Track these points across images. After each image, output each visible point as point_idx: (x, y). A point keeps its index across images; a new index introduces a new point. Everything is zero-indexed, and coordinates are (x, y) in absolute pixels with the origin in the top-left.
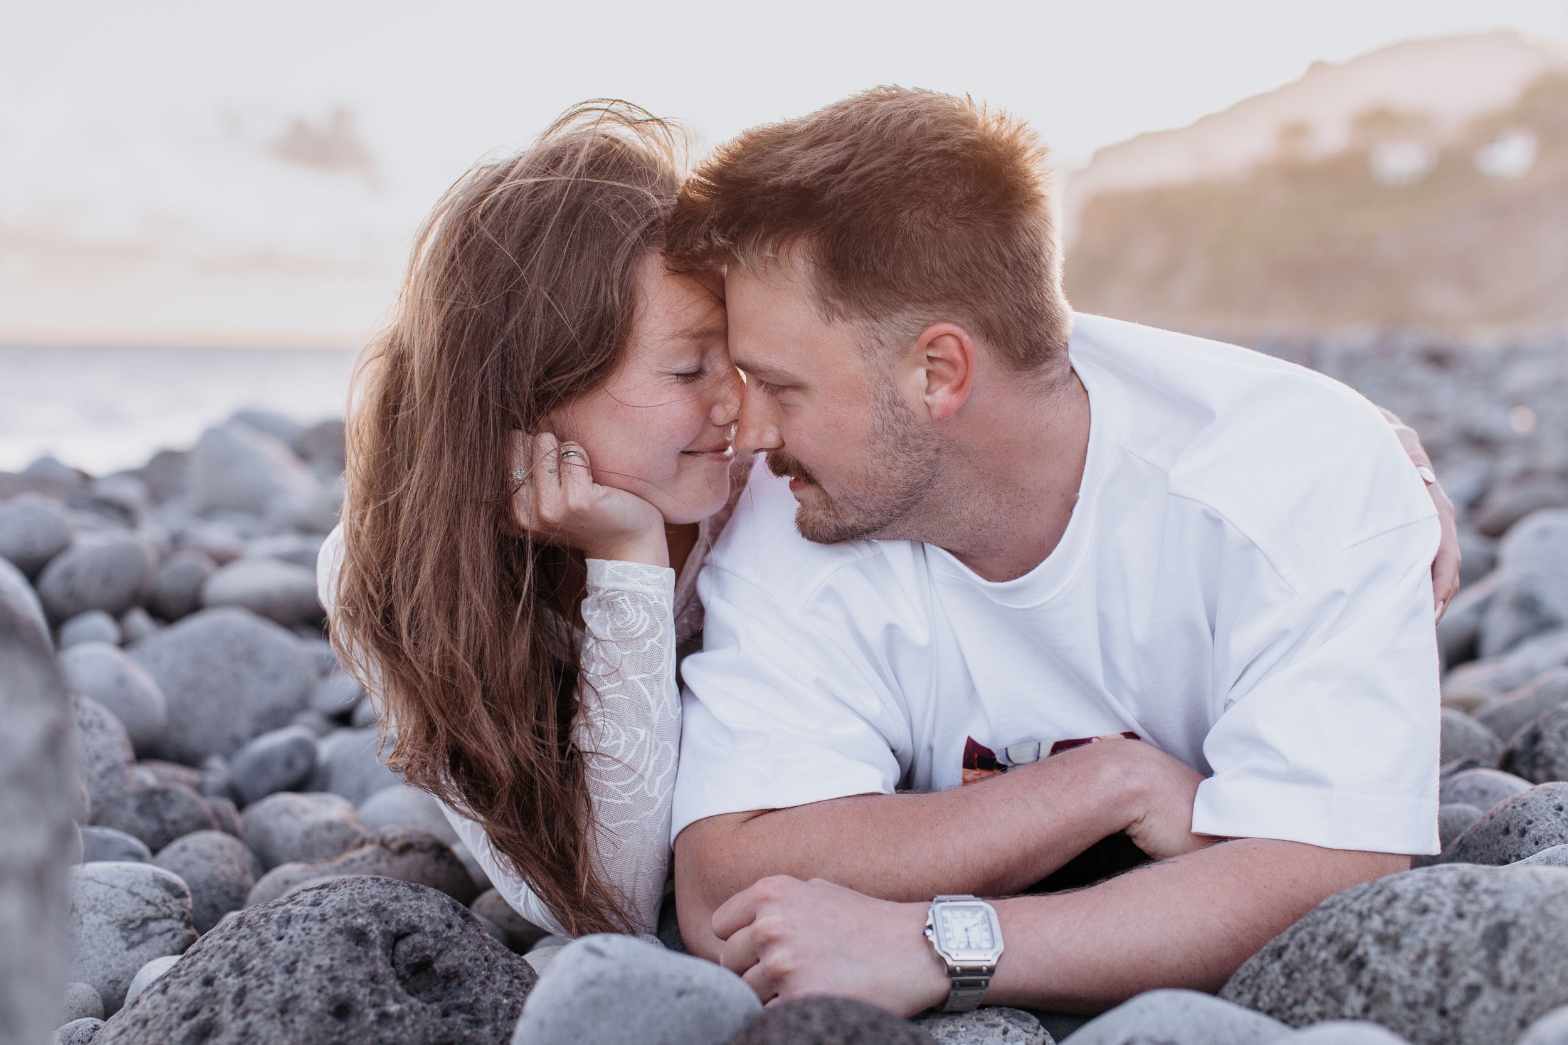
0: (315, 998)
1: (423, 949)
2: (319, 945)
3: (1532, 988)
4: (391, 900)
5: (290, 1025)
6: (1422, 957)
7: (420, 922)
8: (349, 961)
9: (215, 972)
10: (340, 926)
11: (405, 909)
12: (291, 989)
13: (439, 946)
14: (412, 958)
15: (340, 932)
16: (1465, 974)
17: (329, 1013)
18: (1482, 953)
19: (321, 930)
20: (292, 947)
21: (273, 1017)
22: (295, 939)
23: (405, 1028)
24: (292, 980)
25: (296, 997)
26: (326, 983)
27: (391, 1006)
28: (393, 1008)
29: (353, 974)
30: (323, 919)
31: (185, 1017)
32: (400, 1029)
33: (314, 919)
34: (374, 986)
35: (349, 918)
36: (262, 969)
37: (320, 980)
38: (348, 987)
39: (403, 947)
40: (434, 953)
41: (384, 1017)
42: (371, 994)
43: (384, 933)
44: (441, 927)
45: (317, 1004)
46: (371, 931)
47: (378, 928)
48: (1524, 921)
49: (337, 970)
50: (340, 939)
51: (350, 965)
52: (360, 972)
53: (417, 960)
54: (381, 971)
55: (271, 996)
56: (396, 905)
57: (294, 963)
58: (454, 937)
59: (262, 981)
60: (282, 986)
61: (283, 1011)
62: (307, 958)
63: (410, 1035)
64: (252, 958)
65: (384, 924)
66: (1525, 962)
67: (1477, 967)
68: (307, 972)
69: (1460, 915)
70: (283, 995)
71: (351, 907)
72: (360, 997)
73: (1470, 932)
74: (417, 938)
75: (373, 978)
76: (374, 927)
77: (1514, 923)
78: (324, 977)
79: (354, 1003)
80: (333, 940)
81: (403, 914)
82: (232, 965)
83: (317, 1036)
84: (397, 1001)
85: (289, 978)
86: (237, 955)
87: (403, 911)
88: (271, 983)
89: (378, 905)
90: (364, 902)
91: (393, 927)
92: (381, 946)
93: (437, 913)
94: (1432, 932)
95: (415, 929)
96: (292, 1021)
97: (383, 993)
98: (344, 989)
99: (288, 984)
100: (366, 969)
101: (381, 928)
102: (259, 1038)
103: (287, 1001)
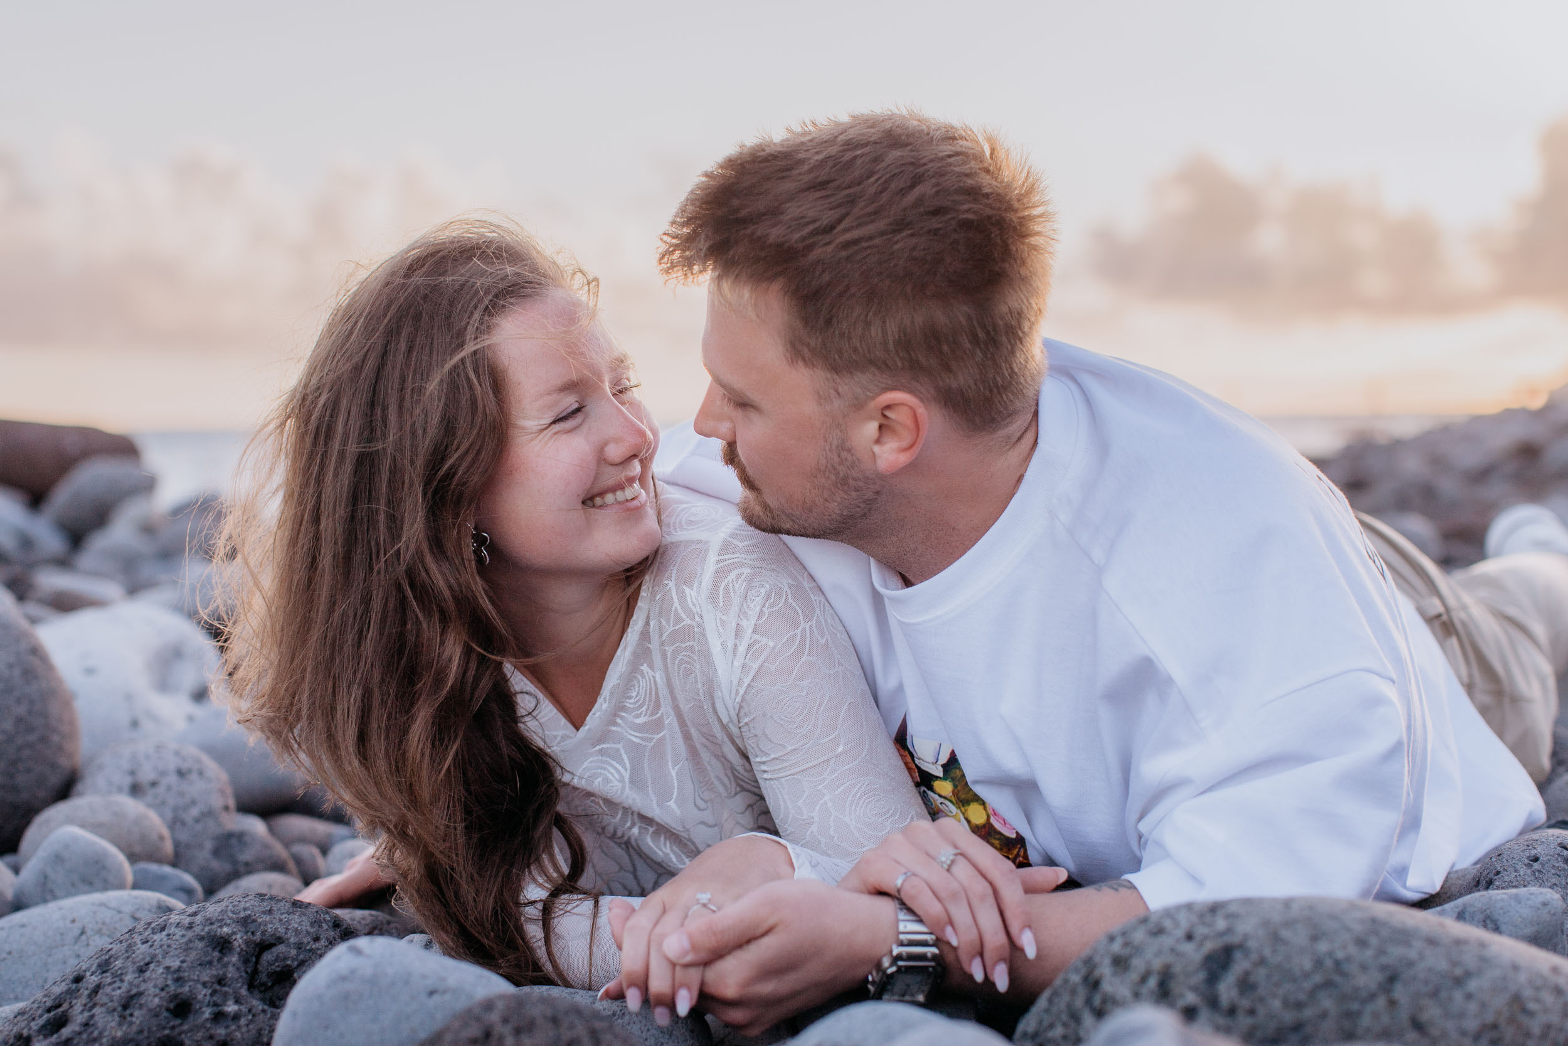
0: (155, 996)
1: (285, 959)
2: (176, 949)
3: (1252, 1012)
4: (264, 913)
5: (129, 1019)
6: (1144, 979)
7: (286, 933)
8: (200, 965)
9: (85, 971)
10: (203, 933)
11: (274, 921)
12: (138, 986)
13: (301, 957)
14: (273, 967)
15: (202, 938)
16: (1182, 995)
17: (168, 1010)
18: (1201, 976)
19: (183, 936)
20: (152, 950)
21: (114, 1010)
22: (156, 943)
23: (239, 1027)
24: (141, 979)
25: (140, 994)
26: (169, 982)
27: (228, 1006)
28: (231, 1008)
29: (198, 976)
30: (190, 927)
31: (49, 1010)
32: (233, 1027)
33: (183, 926)
34: (218, 987)
35: (214, 927)
36: (120, 968)
37: (166, 979)
38: (190, 986)
39: (267, 957)
40: (296, 963)
41: (219, 1017)
42: (212, 995)
43: (247, 942)
44: (305, 940)
45: (157, 1000)
46: (235, 940)
47: (242, 937)
48: (1252, 944)
49: (184, 971)
50: (200, 945)
51: (199, 968)
52: (206, 975)
53: (278, 969)
54: (229, 975)
55: (118, 992)
56: (267, 918)
57: (148, 964)
58: (319, 949)
59: (115, 979)
60: (131, 984)
61: (125, 1007)
62: (161, 960)
63: (242, 1033)
64: (116, 959)
65: (249, 934)
66: (1245, 985)
67: (1194, 989)
68: (156, 973)
69: (1189, 937)
70: (129, 991)
71: (220, 918)
72: (200, 997)
73: (1193, 953)
74: (281, 948)
75: (221, 981)
76: (238, 936)
77: (1241, 946)
78: (170, 977)
79: (194, 1002)
80: (191, 945)
81: (271, 926)
82: (99, 965)
83: (149, 1029)
84: (237, 1002)
85: (139, 977)
86: (107, 957)
87: (271, 923)
88: (122, 981)
89: (249, 916)
90: (234, 912)
91: (257, 937)
92: (239, 954)
93: (306, 926)
94: (1159, 953)
95: (280, 940)
96: (131, 1015)
97: (226, 994)
98: (187, 989)
99: (136, 982)
100: (215, 972)
101: (245, 938)
102: (97, 1028)
103: (132, 997)
